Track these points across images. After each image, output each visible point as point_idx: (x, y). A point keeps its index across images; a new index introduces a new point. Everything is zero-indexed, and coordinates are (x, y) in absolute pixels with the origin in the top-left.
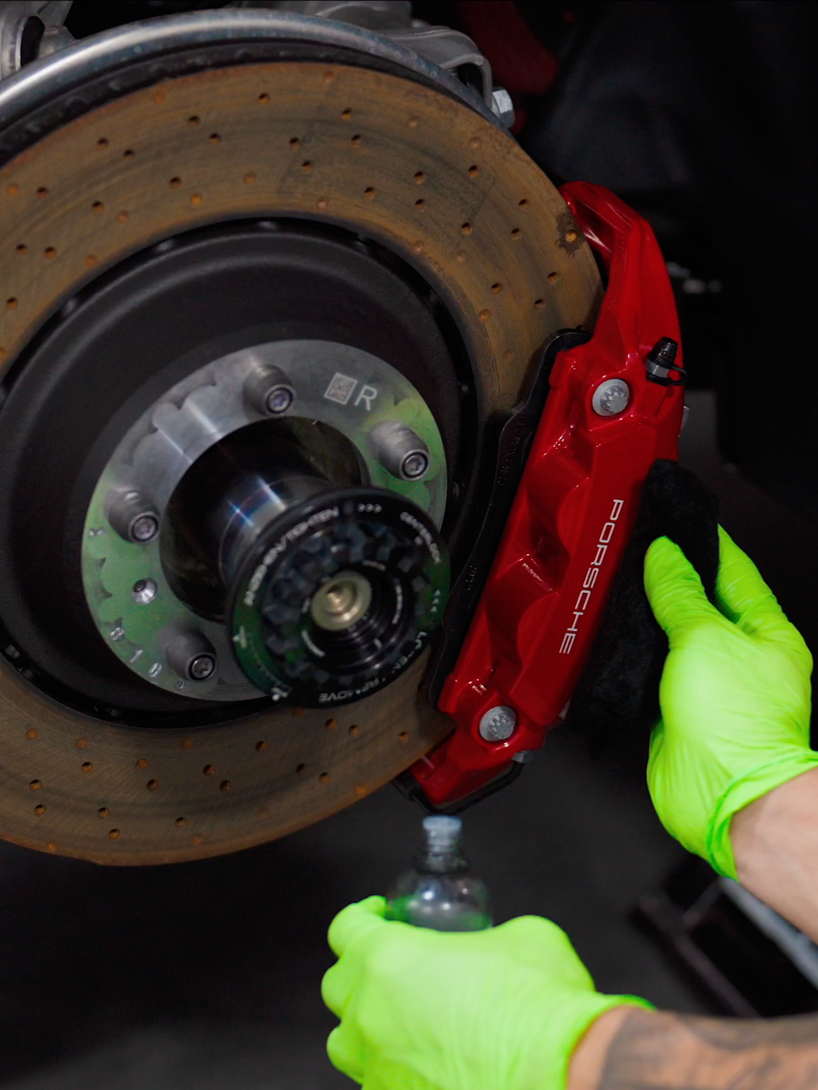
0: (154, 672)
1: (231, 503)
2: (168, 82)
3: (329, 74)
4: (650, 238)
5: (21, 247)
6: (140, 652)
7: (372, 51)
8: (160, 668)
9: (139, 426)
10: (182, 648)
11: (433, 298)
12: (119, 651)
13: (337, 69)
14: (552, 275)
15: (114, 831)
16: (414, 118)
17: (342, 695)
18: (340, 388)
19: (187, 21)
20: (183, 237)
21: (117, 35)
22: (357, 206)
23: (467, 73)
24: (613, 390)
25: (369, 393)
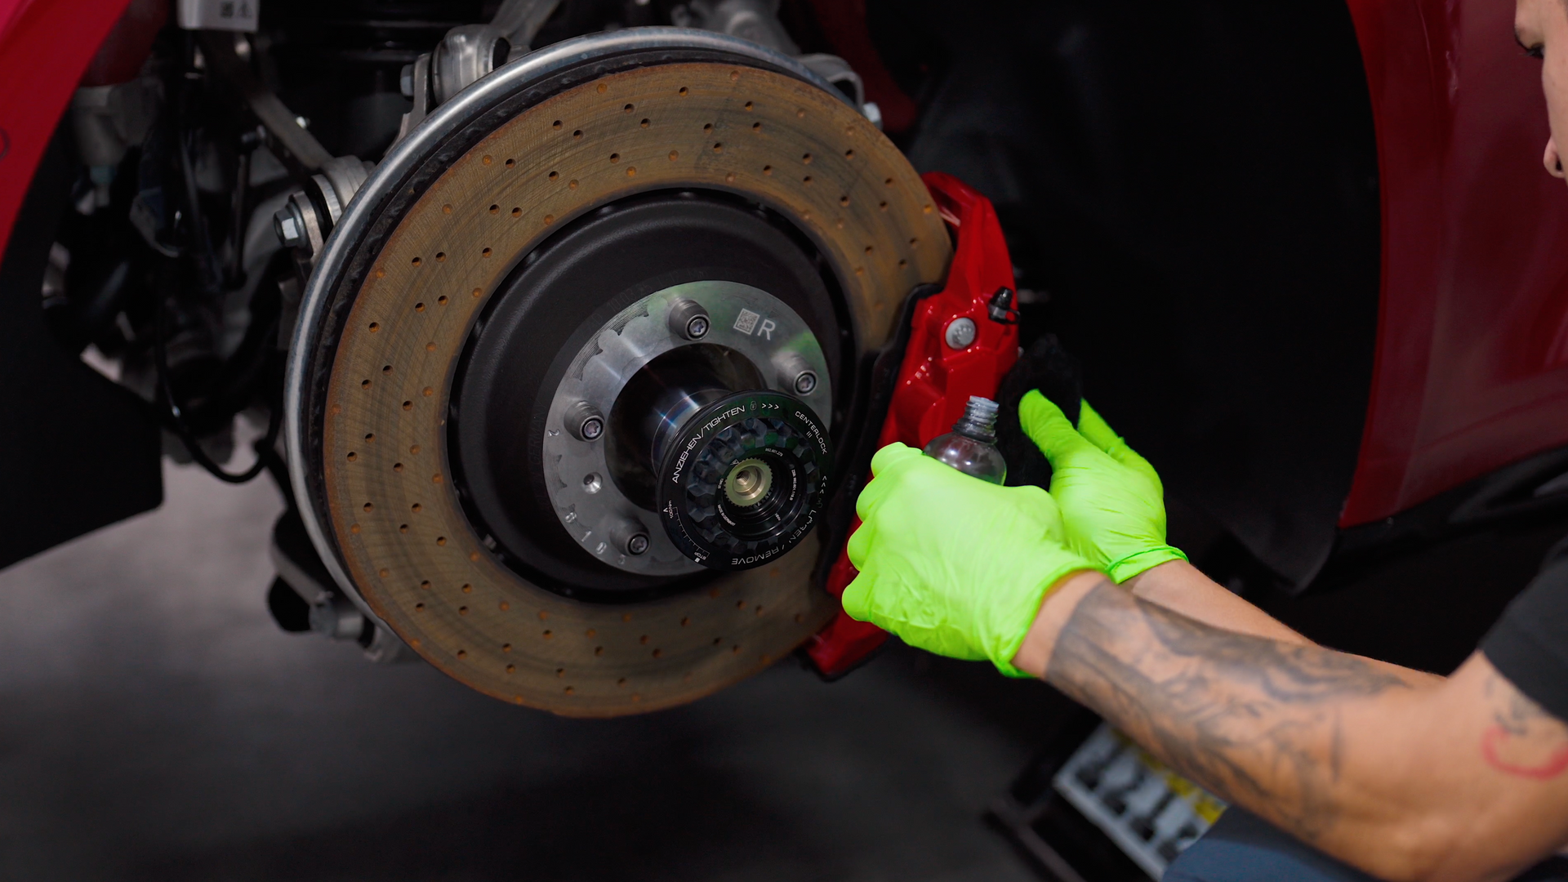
0: (600, 550)
1: (659, 413)
2: (609, 76)
3: (735, 73)
4: (991, 215)
5: (494, 207)
6: (589, 533)
7: (769, 61)
8: (605, 547)
9: (587, 348)
10: (622, 529)
11: (818, 258)
12: (573, 532)
13: (740, 69)
14: (913, 241)
15: (568, 688)
16: (801, 110)
17: (750, 560)
18: (746, 321)
19: (624, 35)
20: (619, 203)
21: (568, 45)
22: (757, 180)
23: (844, 87)
24: (962, 327)
25: (768, 326)
